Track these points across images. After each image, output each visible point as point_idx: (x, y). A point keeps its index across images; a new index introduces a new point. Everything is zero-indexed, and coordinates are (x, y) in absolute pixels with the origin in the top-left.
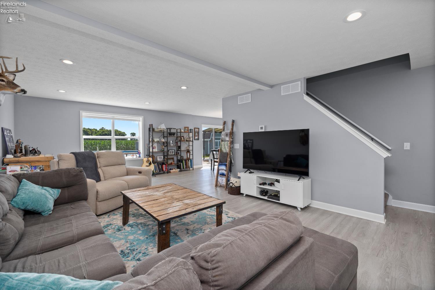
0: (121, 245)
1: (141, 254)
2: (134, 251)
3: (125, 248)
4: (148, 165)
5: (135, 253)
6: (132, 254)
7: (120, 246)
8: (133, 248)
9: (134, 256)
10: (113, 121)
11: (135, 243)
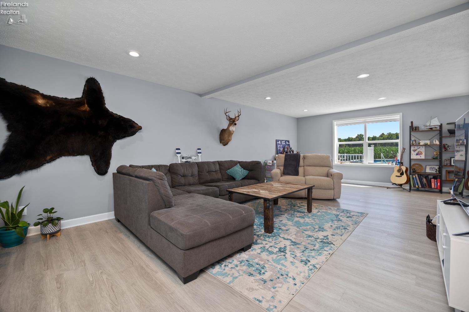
4: (399, 174)
10: (365, 125)
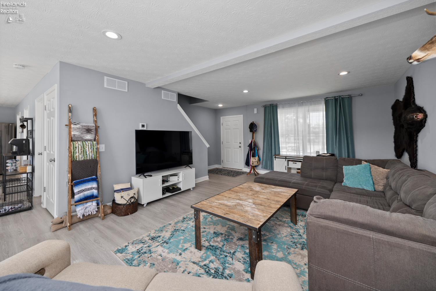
0: (296, 255)
1: (294, 237)
2: (295, 242)
3: (297, 250)
5: (296, 240)
6: (299, 241)
7: (298, 255)
8: (292, 244)
9: (299, 239)
11: (285, 247)
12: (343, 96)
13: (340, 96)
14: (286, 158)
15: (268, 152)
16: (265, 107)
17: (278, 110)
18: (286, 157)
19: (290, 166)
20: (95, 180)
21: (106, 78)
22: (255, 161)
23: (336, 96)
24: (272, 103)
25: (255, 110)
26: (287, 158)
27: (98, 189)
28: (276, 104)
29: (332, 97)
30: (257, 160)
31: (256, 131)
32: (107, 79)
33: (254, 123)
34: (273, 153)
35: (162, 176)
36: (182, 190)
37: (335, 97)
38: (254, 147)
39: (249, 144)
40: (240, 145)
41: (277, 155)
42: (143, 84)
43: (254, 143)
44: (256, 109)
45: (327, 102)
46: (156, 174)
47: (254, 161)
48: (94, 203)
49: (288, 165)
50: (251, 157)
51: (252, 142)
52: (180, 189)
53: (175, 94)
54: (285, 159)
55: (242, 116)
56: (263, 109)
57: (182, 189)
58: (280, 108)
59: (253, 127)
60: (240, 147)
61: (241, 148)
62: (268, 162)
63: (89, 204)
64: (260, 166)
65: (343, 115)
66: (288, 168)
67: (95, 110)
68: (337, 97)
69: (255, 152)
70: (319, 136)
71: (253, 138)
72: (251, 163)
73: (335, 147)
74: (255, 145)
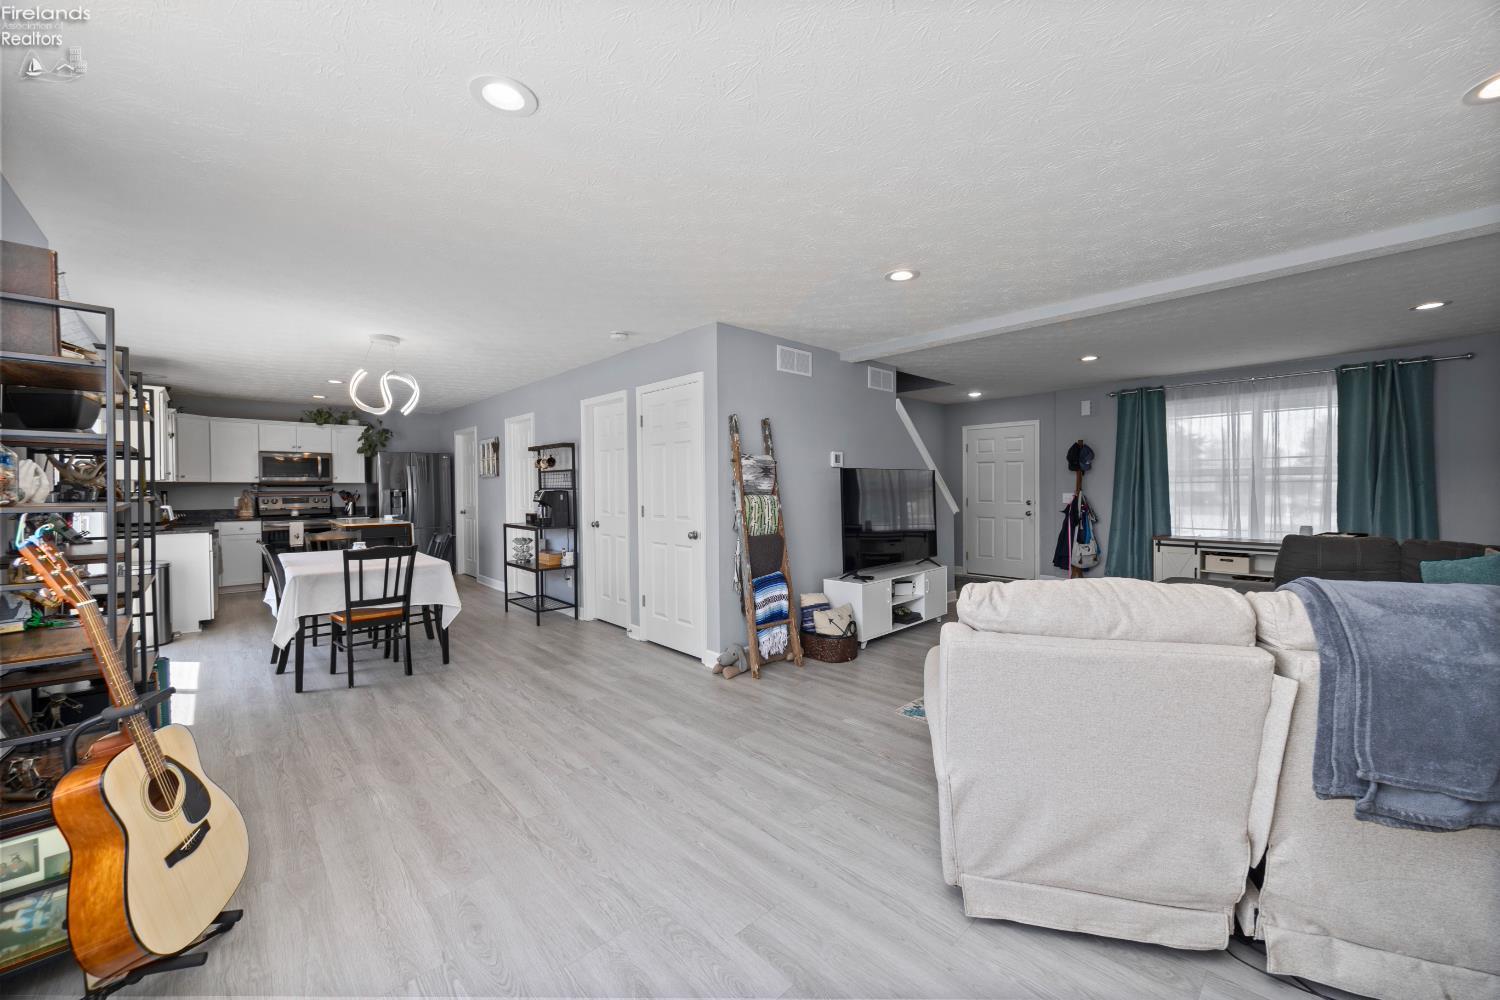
12: (1401, 360)
13: (1393, 362)
14: (1196, 546)
15: (1130, 528)
16: (1122, 397)
17: (1167, 403)
18: (1197, 542)
19: (1208, 569)
20: (782, 579)
21: (779, 348)
22: (1087, 553)
23: (1378, 360)
24: (1147, 386)
25: (1086, 408)
26: (1200, 544)
27: (789, 598)
28: (1161, 387)
29: (1364, 364)
30: (1093, 551)
31: (1089, 467)
32: (782, 350)
33: (1085, 446)
34: (1148, 532)
35: (893, 581)
36: (924, 620)
37: (1376, 363)
38: (1084, 515)
39: (1069, 506)
40: (1028, 508)
41: (1164, 536)
42: (836, 355)
43: (1083, 503)
44: (1089, 402)
45: (1344, 381)
46: (881, 576)
47: (1085, 552)
48: (784, 630)
49: (1203, 565)
50: (1076, 544)
51: (1076, 499)
52: (918, 616)
53: (891, 373)
54: (1194, 549)
55: (1037, 423)
56: (1113, 404)
57: (923, 615)
58: (1173, 399)
59: (1079, 458)
60: (1028, 514)
61: (1032, 516)
62: (1129, 556)
63: (776, 630)
64: (1102, 568)
65: (1402, 417)
66: (1202, 573)
67: (765, 423)
68: (1383, 363)
69: (1085, 526)
70: (1312, 481)
71: (1079, 487)
72: (1074, 560)
73: (1371, 513)
74: (1087, 507)
